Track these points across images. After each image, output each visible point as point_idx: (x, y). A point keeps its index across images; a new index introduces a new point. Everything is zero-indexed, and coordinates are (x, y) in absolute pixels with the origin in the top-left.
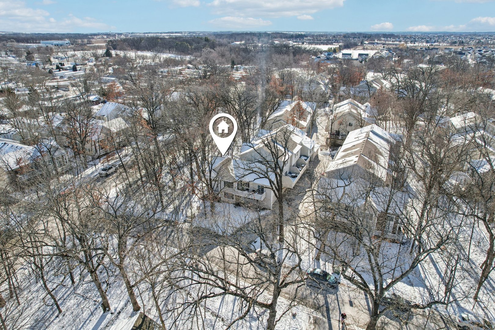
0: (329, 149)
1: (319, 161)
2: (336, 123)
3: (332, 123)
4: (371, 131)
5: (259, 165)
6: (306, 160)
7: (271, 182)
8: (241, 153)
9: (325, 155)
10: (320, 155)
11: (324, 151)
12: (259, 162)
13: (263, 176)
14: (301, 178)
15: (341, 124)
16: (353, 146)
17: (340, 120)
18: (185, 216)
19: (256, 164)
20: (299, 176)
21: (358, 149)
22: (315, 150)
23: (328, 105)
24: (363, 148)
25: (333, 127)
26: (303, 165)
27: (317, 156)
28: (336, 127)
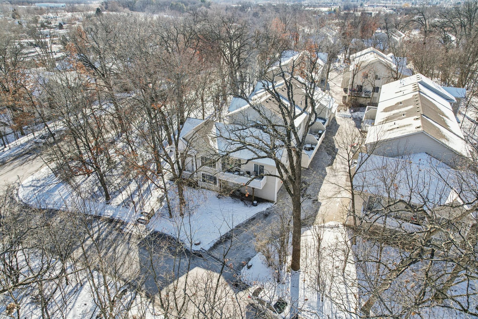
0: (348, 110)
1: (337, 126)
2: (360, 75)
3: (354, 75)
4: (419, 83)
5: (257, 132)
6: (324, 123)
7: (279, 164)
8: (230, 113)
9: (345, 117)
10: (337, 117)
11: (342, 112)
12: (257, 126)
13: (265, 155)
14: (318, 150)
15: (366, 76)
16: (398, 104)
17: (364, 71)
18: (139, 213)
19: (253, 129)
20: (316, 148)
21: (411, 107)
22: (333, 111)
23: (337, 60)
24: (420, 105)
25: (355, 80)
26: (320, 132)
27: (334, 119)
28: (359, 81)
